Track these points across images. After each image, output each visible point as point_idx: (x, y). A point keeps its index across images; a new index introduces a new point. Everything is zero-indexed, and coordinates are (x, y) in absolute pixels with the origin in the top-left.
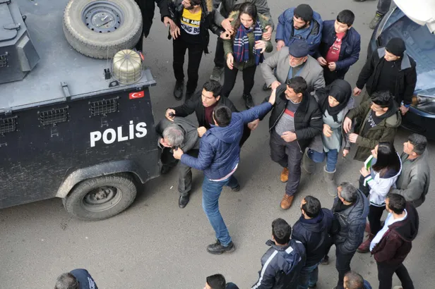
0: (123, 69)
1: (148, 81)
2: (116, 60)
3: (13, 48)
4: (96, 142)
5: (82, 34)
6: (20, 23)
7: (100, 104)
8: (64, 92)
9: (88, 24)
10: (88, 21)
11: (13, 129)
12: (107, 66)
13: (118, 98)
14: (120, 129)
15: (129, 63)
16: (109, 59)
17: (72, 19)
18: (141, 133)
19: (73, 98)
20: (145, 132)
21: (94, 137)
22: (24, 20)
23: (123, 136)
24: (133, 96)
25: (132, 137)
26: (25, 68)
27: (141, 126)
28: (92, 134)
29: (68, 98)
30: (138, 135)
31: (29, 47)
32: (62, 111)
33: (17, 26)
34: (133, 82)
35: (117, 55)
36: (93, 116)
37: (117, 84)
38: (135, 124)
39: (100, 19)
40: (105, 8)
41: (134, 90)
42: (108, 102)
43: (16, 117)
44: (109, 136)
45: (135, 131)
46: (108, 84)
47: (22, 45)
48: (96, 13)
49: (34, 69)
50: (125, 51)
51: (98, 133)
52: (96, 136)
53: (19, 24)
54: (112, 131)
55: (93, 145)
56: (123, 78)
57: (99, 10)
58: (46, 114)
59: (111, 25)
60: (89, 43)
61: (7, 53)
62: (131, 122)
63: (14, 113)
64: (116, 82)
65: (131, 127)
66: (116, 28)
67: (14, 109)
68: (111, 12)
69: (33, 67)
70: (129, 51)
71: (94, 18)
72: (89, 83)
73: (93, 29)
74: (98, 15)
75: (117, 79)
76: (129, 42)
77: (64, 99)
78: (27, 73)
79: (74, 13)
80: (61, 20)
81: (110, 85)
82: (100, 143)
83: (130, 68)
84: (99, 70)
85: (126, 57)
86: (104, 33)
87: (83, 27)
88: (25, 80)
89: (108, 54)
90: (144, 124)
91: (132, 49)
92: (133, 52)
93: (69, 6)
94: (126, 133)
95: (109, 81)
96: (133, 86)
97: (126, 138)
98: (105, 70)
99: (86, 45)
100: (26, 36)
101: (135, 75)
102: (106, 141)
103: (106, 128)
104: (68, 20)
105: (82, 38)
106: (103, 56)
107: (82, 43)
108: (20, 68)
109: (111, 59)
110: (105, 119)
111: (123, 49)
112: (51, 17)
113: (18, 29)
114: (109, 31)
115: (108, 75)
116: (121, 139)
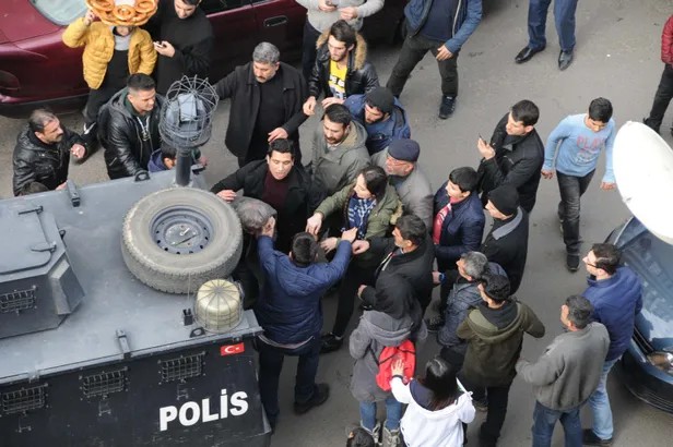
0: (212, 309)
1: (251, 327)
2: (201, 295)
3: (43, 279)
4: (168, 423)
5: (150, 256)
6: (56, 241)
7: (176, 363)
8: (120, 346)
9: (159, 242)
10: (160, 237)
11: (40, 404)
12: (188, 305)
13: (204, 353)
14: (206, 402)
15: (222, 300)
16: (191, 294)
17: (134, 233)
18: (239, 408)
19: (134, 354)
20: (245, 407)
21: (166, 415)
22: (62, 236)
23: (211, 413)
24: (227, 350)
25: (224, 414)
26: (61, 309)
27: (239, 398)
28: (163, 411)
29: (127, 355)
30: (234, 412)
31: (69, 278)
32: (117, 375)
33: (51, 246)
34: (227, 328)
35: (203, 288)
36: (164, 383)
37: (203, 332)
38: (229, 395)
39: (177, 234)
40: (185, 216)
41: (228, 342)
42: (188, 361)
43: (46, 385)
44: (189, 414)
45: (230, 406)
46: (189, 333)
47: (58, 274)
48: (171, 225)
49: (75, 310)
50: (216, 282)
51: (172, 409)
52: (169, 414)
53: (54, 243)
54: (193, 405)
55: (164, 427)
56: (213, 322)
57: (177, 219)
58: (92, 380)
59: (195, 242)
60: (160, 269)
61: (34, 287)
62: (224, 391)
63: (43, 379)
64: (201, 329)
65: (224, 400)
66: (202, 247)
67: (43, 373)
68: (195, 223)
69: (74, 306)
70: (222, 282)
71: (169, 232)
72: (159, 331)
73: (166, 249)
74: (175, 227)
75: (203, 325)
76: (222, 267)
77: (121, 357)
78: (65, 317)
79: (139, 226)
80: (119, 237)
81: (192, 335)
83: (223, 308)
84: (176, 310)
85: (218, 292)
86: (185, 254)
87: (153, 248)
88: (60, 329)
89: (189, 286)
90: (243, 395)
91: (226, 278)
92: (228, 284)
93: (131, 215)
94: (215, 408)
95: (190, 328)
96: (228, 336)
97: (215, 417)
98: (185, 311)
99: (156, 273)
100: (64, 262)
101: (227, 319)
102: (184, 421)
103: (184, 401)
104: (129, 236)
105: (150, 262)
106: (183, 290)
107: (149, 270)
108: (54, 311)
109: (193, 294)
110: (183, 387)
111: (215, 278)
112: (103, 231)
113: (52, 251)
114: (191, 252)
115: (189, 318)
116: (207, 418)
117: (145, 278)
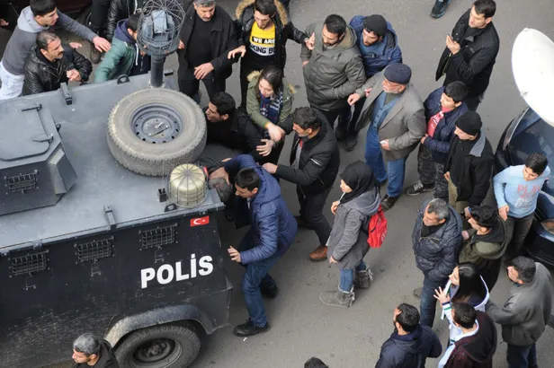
0: (183, 188)
1: (215, 203)
2: (173, 177)
3: (43, 165)
4: (148, 282)
5: (131, 145)
6: (53, 133)
7: (154, 233)
8: (107, 220)
9: (138, 133)
10: (138, 129)
11: (43, 266)
12: (162, 186)
13: (176, 225)
14: (178, 265)
15: (190, 181)
16: (165, 176)
17: (117, 126)
18: (206, 270)
19: (119, 226)
20: (210, 268)
21: (146, 275)
22: (58, 129)
23: (183, 274)
24: (195, 222)
25: (194, 275)
26: (59, 189)
27: (206, 261)
28: (144, 272)
29: (113, 227)
30: (202, 272)
31: (65, 164)
32: (105, 243)
33: (50, 137)
34: (195, 204)
35: (175, 171)
36: (144, 250)
37: (175, 207)
38: (198, 259)
39: (152, 127)
40: (159, 112)
41: (197, 215)
42: (164, 231)
43: (47, 251)
44: (165, 274)
45: (198, 268)
46: (164, 208)
47: (55, 161)
48: (147, 119)
49: (70, 190)
50: (185, 166)
51: (151, 271)
52: (148, 274)
53: (52, 135)
54: (168, 267)
55: (144, 285)
56: (183, 199)
57: (151, 115)
58: (85, 248)
59: (167, 133)
60: (139, 156)
61: (36, 171)
62: (193, 256)
63: (45, 246)
64: (174, 205)
65: (193, 262)
66: (173, 137)
67: (44, 242)
68: (166, 117)
69: (69, 187)
70: (190, 166)
71: (146, 125)
72: (138, 207)
73: (144, 140)
74: (151, 121)
75: (174, 201)
76: (190, 154)
77: (108, 228)
78: (61, 196)
79: (121, 120)
80: (105, 127)
81: (167, 210)
82: (153, 283)
83: (192, 188)
84: (152, 190)
85: (187, 174)
86: (159, 143)
87: (132, 137)
88: (58, 205)
89: (162, 170)
90: (209, 258)
91: (193, 163)
92: (195, 167)
93: (115, 111)
94: (186, 270)
95: (164, 204)
96: (196, 210)
97: (186, 277)
98: (160, 190)
99: (136, 159)
100: (60, 150)
101: (196, 196)
102: (161, 280)
103: (161, 264)
104: (113, 129)
105: (131, 151)
106: (158, 173)
107: (130, 156)
108: (52, 190)
109: (167, 177)
110: (160, 252)
111: (185, 163)
112: (91, 125)
113: (50, 141)
114: (164, 142)
115: (163, 196)
116: (180, 277)
117: (128, 164)
